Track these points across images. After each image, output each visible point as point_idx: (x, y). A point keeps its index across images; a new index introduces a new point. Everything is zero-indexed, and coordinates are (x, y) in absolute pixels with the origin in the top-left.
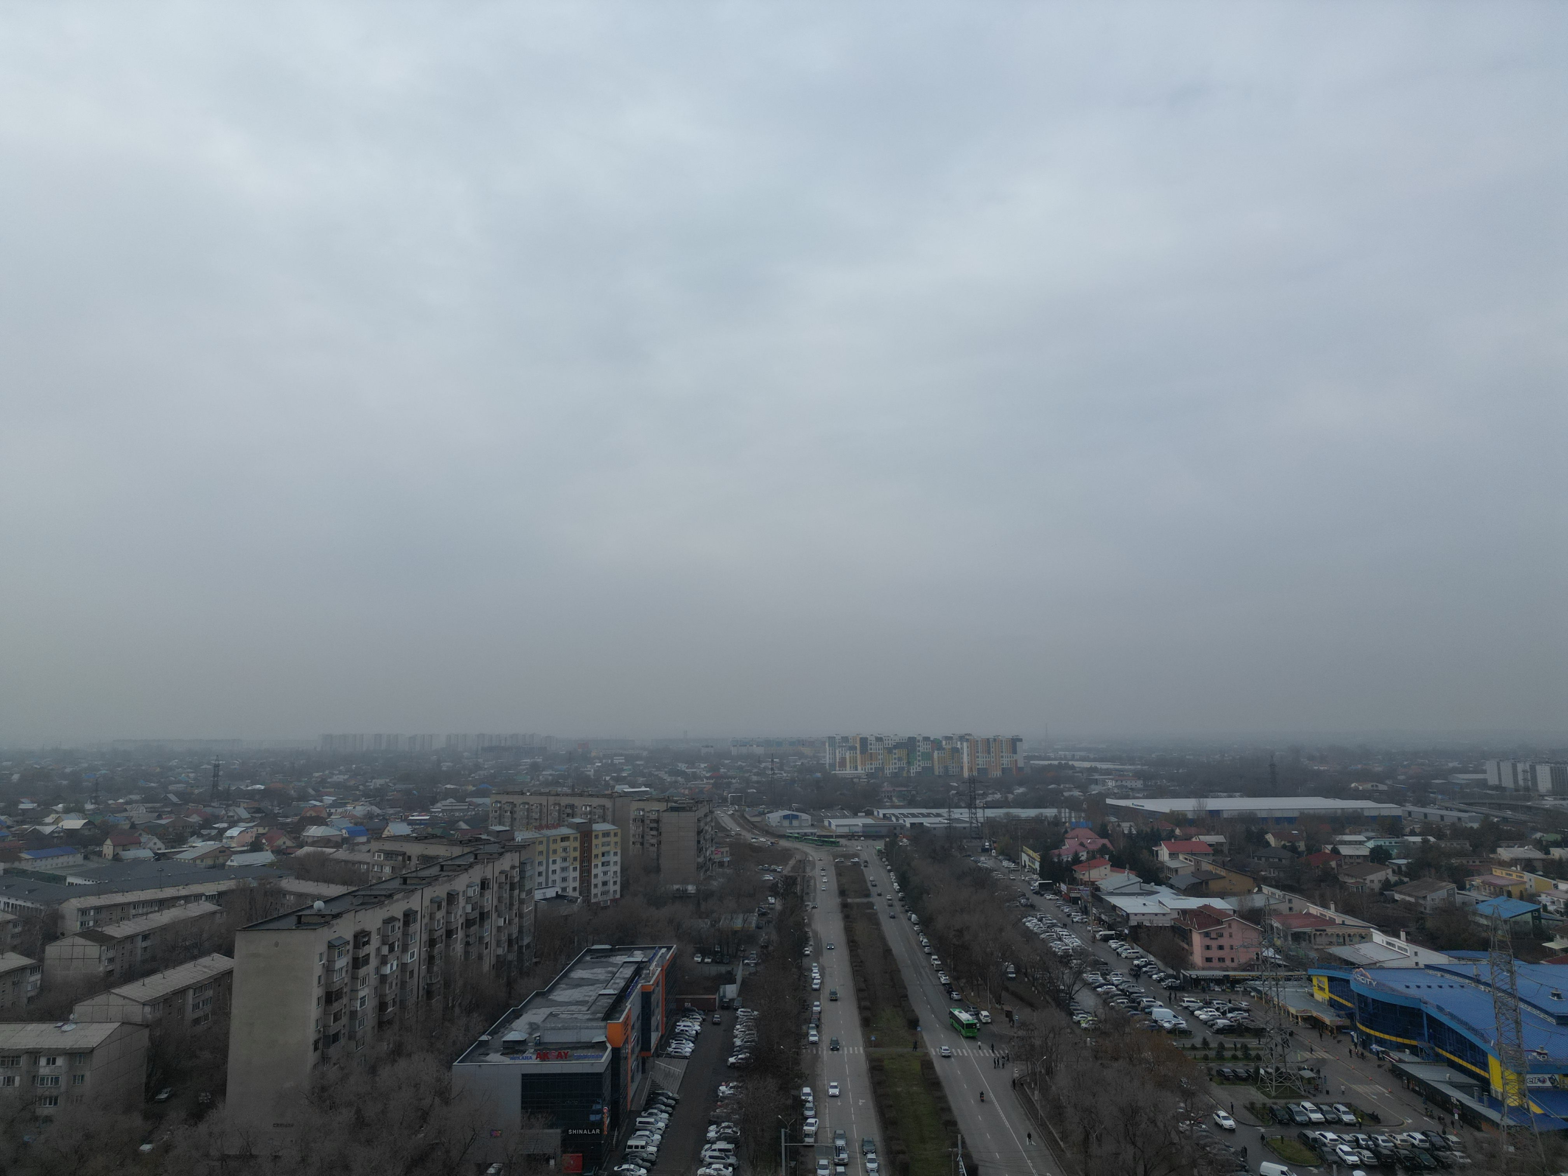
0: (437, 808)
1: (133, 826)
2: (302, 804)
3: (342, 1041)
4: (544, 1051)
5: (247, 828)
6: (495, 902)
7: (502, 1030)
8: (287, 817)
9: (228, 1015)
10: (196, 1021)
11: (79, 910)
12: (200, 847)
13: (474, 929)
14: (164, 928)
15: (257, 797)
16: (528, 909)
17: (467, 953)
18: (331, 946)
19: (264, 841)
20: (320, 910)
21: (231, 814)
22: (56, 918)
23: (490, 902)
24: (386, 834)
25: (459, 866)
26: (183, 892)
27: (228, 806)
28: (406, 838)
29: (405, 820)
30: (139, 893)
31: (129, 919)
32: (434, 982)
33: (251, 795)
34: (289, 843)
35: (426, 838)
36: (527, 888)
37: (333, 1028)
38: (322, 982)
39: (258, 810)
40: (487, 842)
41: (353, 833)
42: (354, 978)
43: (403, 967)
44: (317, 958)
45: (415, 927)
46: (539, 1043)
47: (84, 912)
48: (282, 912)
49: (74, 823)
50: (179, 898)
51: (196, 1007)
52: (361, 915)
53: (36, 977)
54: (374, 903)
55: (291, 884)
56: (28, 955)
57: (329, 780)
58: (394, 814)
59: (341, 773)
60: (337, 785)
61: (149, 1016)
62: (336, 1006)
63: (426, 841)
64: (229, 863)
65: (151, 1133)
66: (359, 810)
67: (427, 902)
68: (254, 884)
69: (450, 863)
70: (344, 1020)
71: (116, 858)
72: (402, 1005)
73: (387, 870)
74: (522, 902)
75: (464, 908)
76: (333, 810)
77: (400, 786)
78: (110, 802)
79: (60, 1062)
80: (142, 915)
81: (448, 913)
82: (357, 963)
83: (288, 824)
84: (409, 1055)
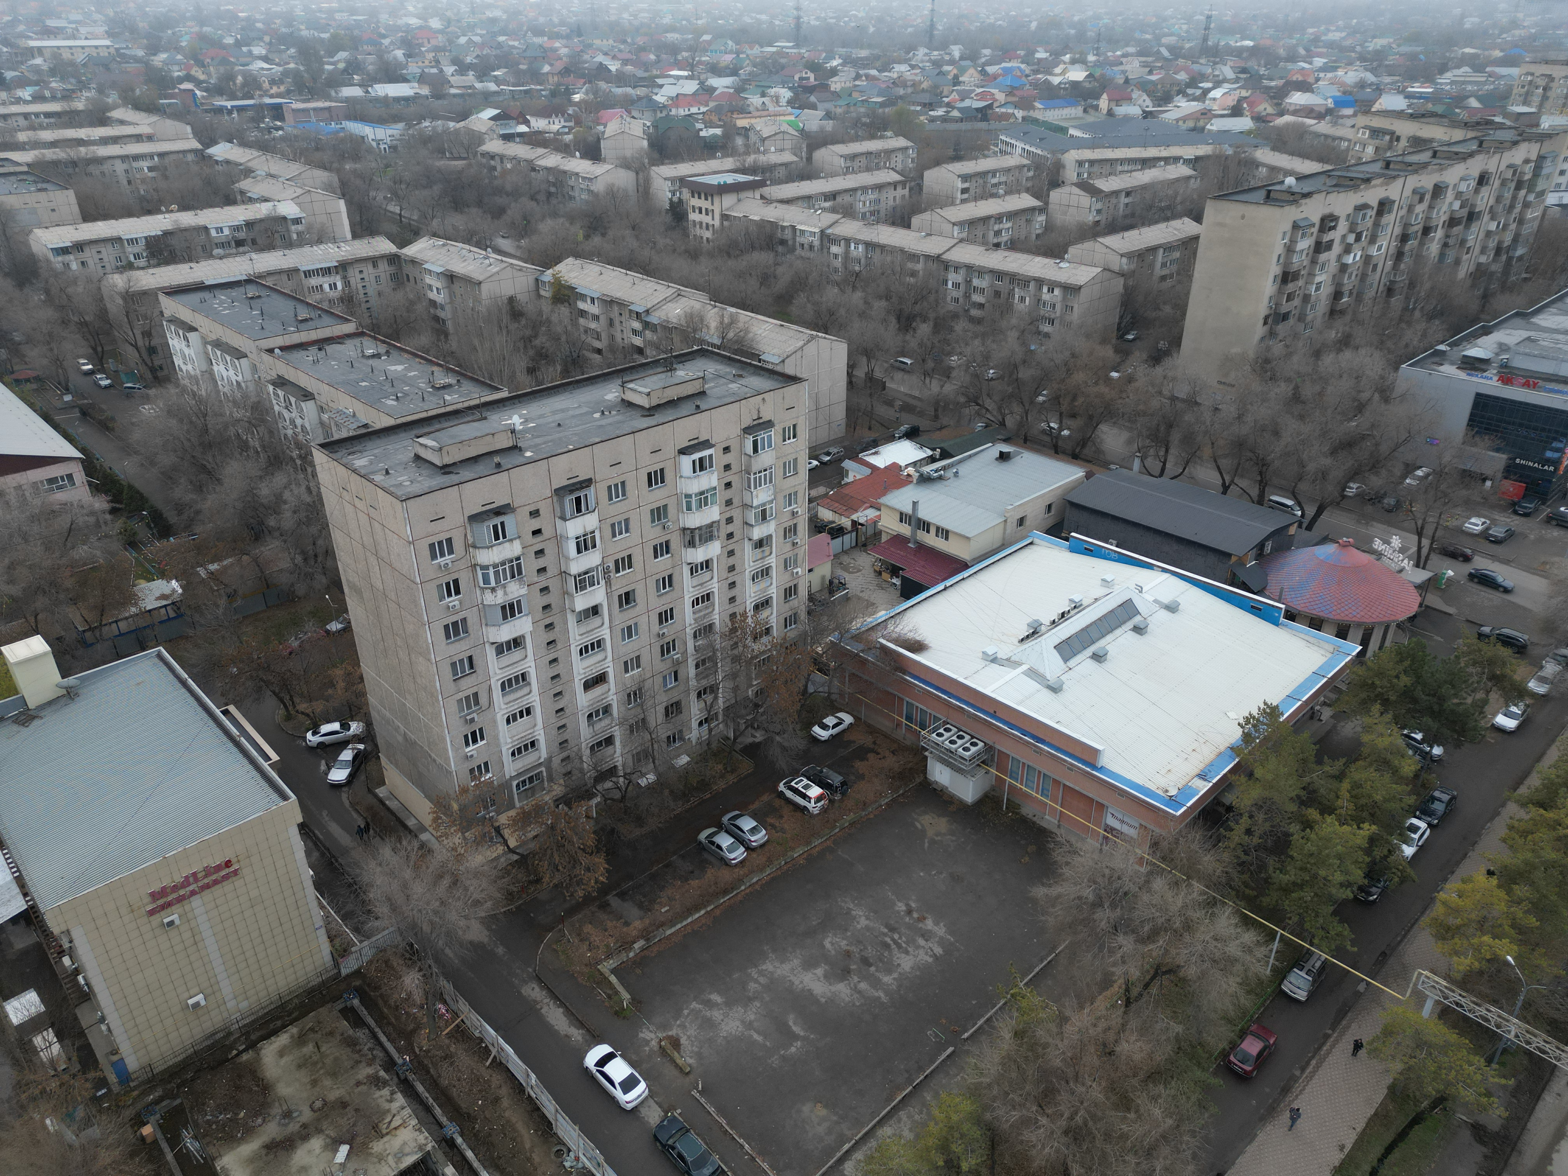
0: (1445, 80)
1: (1127, 81)
2: (1290, 66)
3: (1291, 321)
4: (1507, 375)
5: (1231, 90)
6: (1492, 202)
7: (1465, 343)
8: (1271, 79)
9: (1190, 277)
10: (1163, 278)
11: (1077, 161)
12: (1183, 107)
13: (1456, 230)
14: (1144, 188)
15: (1245, 55)
16: (1532, 214)
17: (1442, 255)
18: (1296, 226)
19: (1245, 105)
20: (1290, 187)
21: (1217, 73)
22: (1059, 166)
23: (1485, 200)
24: (1376, 107)
25: (1456, 153)
26: (1164, 153)
27: (1215, 63)
28: (1399, 114)
29: (1401, 91)
30: (1126, 150)
31: (1115, 175)
32: (1398, 279)
33: (1238, 52)
34: (1270, 110)
35: (1423, 116)
36: (1539, 188)
37: (1285, 308)
38: (1281, 261)
39: (1244, 71)
40: (1501, 126)
41: (1340, 103)
42: (1314, 262)
43: (1367, 259)
44: (1280, 236)
45: (1389, 219)
46: (1504, 366)
47: (1080, 163)
48: (1253, 184)
49: (1078, 75)
50: (1159, 159)
51: (1164, 265)
52: (1332, 197)
53: (1042, 218)
54: (1348, 186)
55: (1266, 156)
56: (1037, 198)
57: (1323, 38)
58: (1392, 84)
59: (1338, 29)
60: (1331, 45)
61: (1125, 267)
62: (1291, 287)
63: (1422, 120)
64: (1208, 127)
65: (1119, 364)
66: (1351, 76)
67: (1408, 192)
68: (1230, 152)
69: (1445, 148)
70: (1296, 302)
71: (1110, 113)
72: (1359, 297)
73: (1370, 150)
74: (1526, 205)
75: (1451, 204)
76: (1322, 75)
77: (1405, 49)
78: (1109, 54)
79: (1057, 291)
80: (1127, 172)
81: (1431, 207)
82: (1320, 247)
83: (1271, 88)
84: (1357, 348)
